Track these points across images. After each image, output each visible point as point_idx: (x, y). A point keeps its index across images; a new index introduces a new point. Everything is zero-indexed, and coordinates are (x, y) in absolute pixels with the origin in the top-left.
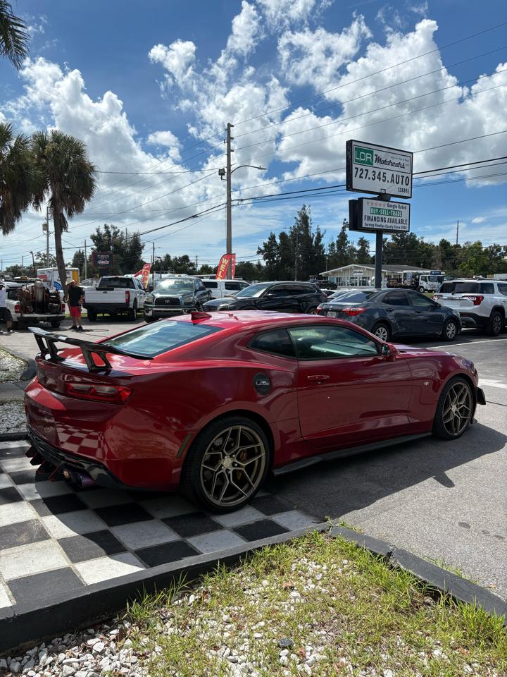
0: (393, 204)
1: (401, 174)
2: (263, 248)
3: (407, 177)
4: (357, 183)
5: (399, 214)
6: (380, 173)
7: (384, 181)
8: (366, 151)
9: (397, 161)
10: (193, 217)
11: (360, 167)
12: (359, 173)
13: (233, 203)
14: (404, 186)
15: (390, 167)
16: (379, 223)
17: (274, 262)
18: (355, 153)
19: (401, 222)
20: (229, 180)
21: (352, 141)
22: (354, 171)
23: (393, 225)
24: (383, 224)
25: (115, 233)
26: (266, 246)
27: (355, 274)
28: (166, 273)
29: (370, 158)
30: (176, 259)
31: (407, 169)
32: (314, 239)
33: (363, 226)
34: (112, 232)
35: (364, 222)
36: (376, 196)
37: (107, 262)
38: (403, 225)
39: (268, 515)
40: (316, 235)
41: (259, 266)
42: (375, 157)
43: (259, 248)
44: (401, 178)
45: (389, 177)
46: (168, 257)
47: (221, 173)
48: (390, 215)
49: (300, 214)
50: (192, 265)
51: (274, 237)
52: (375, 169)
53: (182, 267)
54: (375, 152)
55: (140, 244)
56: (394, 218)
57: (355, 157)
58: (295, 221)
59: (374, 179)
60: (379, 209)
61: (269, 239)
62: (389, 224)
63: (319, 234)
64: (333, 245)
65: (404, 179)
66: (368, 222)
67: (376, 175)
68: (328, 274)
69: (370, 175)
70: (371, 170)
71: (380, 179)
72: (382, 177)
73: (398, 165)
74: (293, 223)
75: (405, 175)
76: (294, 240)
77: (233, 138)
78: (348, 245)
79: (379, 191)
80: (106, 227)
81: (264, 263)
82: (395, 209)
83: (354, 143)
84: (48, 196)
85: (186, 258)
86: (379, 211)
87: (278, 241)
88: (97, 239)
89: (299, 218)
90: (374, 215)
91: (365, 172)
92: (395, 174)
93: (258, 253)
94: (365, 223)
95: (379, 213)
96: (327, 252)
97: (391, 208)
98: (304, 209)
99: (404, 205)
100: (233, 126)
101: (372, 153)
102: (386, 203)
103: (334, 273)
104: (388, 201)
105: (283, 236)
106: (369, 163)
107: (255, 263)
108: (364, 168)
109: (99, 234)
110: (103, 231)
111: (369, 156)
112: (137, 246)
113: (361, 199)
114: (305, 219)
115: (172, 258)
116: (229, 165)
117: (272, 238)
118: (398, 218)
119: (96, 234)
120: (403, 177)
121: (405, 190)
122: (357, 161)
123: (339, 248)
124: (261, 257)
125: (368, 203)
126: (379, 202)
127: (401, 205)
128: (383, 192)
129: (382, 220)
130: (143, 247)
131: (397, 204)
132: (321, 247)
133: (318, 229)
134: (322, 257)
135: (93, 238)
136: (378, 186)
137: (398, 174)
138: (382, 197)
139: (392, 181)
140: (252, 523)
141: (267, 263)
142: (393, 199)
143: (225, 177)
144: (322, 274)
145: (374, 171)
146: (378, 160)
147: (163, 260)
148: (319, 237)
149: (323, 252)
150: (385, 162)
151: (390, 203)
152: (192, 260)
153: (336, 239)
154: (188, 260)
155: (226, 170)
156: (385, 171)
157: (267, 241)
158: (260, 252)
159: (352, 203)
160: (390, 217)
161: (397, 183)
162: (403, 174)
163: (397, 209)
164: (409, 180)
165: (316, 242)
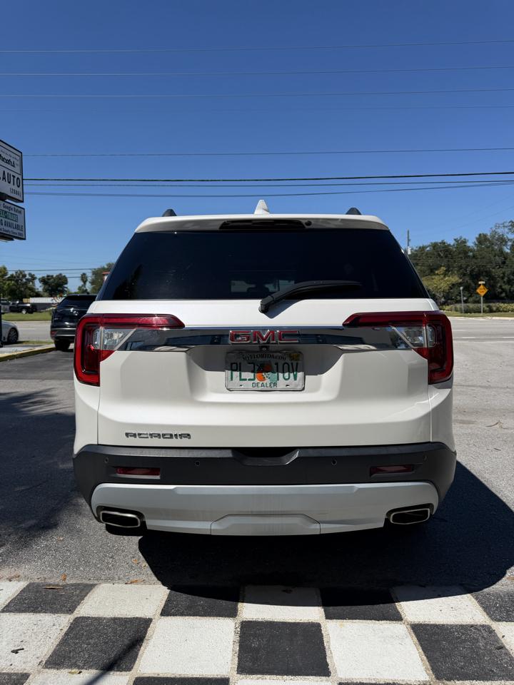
0: (9, 205)
1: (12, 173)
3: (18, 178)
5: (15, 218)
9: (8, 158)
14: (16, 188)
19: (17, 227)
23: (10, 229)
31: (17, 169)
38: (19, 231)
44: (12, 178)
48: (6, 217)
56: (11, 221)
62: (6, 228)
65: (15, 179)
73: (8, 162)
75: (16, 176)
82: (11, 211)
92: (6, 171)
97: (7, 210)
99: (20, 209)
102: (2, 203)
104: (3, 200)
118: (14, 223)
120: (14, 177)
121: (17, 193)
127: (17, 208)
131: (13, 207)
137: (9, 171)
139: (4, 179)
151: (6, 204)
160: (6, 220)
161: (9, 183)
162: (14, 174)
163: (13, 212)
164: (20, 182)
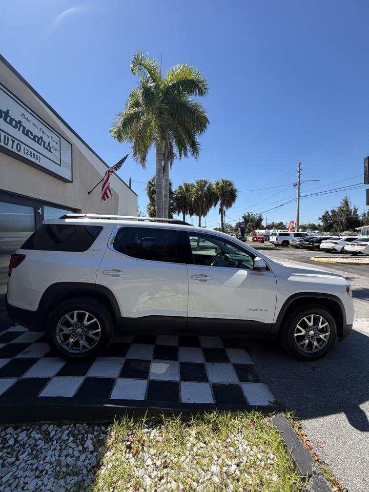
2: (321, 217)
10: (281, 205)
13: (300, 198)
17: (328, 223)
20: (299, 188)
25: (252, 215)
26: (323, 216)
32: (353, 211)
34: (250, 214)
39: (241, 381)
40: (353, 210)
41: (319, 226)
46: (273, 223)
47: (295, 185)
49: (344, 200)
50: (284, 226)
51: (328, 212)
53: (279, 227)
58: (341, 204)
63: (355, 209)
64: (365, 214)
68: (361, 229)
74: (339, 205)
76: (340, 213)
80: (248, 213)
81: (322, 224)
84: (219, 202)
85: (282, 223)
87: (330, 213)
88: (244, 218)
89: (343, 202)
93: (319, 219)
96: (361, 218)
98: (346, 198)
103: (365, 228)
105: (333, 211)
107: (317, 224)
110: (247, 215)
112: (260, 220)
114: (346, 203)
115: (275, 223)
116: (299, 181)
117: (327, 213)
119: (244, 215)
124: (320, 221)
132: (357, 215)
133: (355, 207)
134: (358, 221)
135: (243, 217)
141: (324, 224)
143: (297, 187)
144: (357, 229)
148: (356, 210)
149: (358, 218)
152: (284, 224)
155: (298, 184)
157: (324, 214)
158: (320, 219)
165: (354, 213)
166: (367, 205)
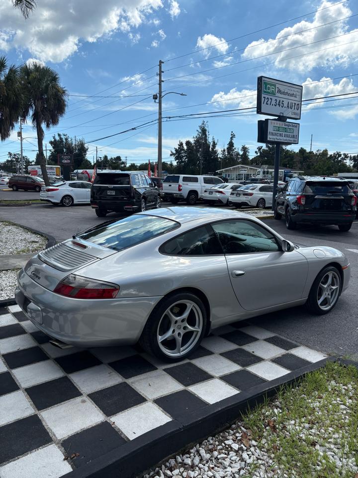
0: (288, 124)
1: (294, 102)
2: (174, 152)
4: (264, 108)
5: (292, 131)
6: (280, 101)
7: (282, 107)
8: (271, 85)
9: (292, 93)
10: (133, 129)
11: (266, 96)
12: (266, 100)
13: (163, 120)
14: (296, 111)
15: (286, 97)
16: (278, 138)
17: (182, 162)
18: (263, 86)
19: (293, 137)
20: (160, 103)
21: (262, 77)
22: (263, 99)
23: (288, 139)
24: (281, 138)
25: (66, 139)
26: (176, 150)
27: (242, 172)
28: (105, 169)
29: (274, 90)
30: (112, 159)
31: (298, 98)
32: (211, 146)
33: (268, 139)
34: (64, 138)
35: (268, 136)
36: (277, 118)
37: (69, 161)
38: (294, 139)
39: (287, 350)
40: (212, 143)
41: (171, 165)
42: (277, 89)
43: (172, 152)
44: (294, 105)
45: (286, 105)
46: (106, 157)
47: (155, 97)
48: (286, 132)
49: (200, 127)
50: (123, 163)
52: (276, 98)
53: (116, 165)
54: (277, 86)
55: (85, 148)
56: (289, 134)
57: (263, 89)
59: (275, 106)
60: (279, 127)
61: (179, 145)
62: (285, 138)
63: (214, 142)
64: (224, 150)
66: (271, 137)
67: (277, 103)
68: (222, 171)
69: (274, 102)
70: (274, 98)
71: (279, 105)
72: (281, 103)
73: (292, 95)
74: (196, 134)
75: (297, 103)
76: (196, 147)
77: (163, 72)
78: (235, 150)
79: (278, 114)
80: (59, 135)
81: (175, 163)
82: (289, 127)
83: (263, 79)
85: (119, 158)
86: (278, 129)
87: (185, 147)
88: (54, 143)
89: (200, 131)
90: (275, 132)
91: (270, 100)
92: (290, 101)
93: (171, 155)
94: (270, 137)
95: (279, 131)
96: (220, 156)
97: (287, 127)
98: (203, 124)
99: (296, 125)
100: (163, 63)
101: (275, 86)
102: (283, 123)
103: (226, 171)
104: (285, 121)
105: (188, 143)
106: (273, 94)
108: (269, 97)
109: (55, 140)
110: (57, 138)
111: (273, 88)
112: (82, 150)
113: (267, 120)
114: (204, 131)
115: (109, 158)
116: (160, 92)
117: (181, 144)
118: (291, 134)
119: (53, 140)
120: (295, 104)
121: (296, 114)
122: (265, 92)
123: (229, 152)
124: (173, 158)
125: (272, 123)
126: (279, 122)
127: (293, 124)
128: (282, 115)
129: (281, 135)
130: (87, 150)
131: (291, 124)
132: (215, 152)
133: (213, 139)
134: (217, 159)
135: (51, 143)
136: (278, 110)
137: (292, 101)
138: (282, 118)
139: (288, 107)
140: (280, 356)
141: (177, 163)
142: (288, 120)
143: (157, 101)
144: (218, 171)
145: (276, 100)
146: (279, 91)
147: (102, 159)
148: (214, 145)
149: (217, 156)
150: (284, 93)
151: (286, 123)
152: (123, 159)
153: (226, 147)
154: (120, 160)
155: (158, 95)
156: (284, 100)
157: (177, 147)
159: (260, 122)
160: (286, 133)
161: (291, 109)
162: (296, 102)
163: (291, 127)
164: (299, 107)
165: (213, 149)
166: (258, 142)
